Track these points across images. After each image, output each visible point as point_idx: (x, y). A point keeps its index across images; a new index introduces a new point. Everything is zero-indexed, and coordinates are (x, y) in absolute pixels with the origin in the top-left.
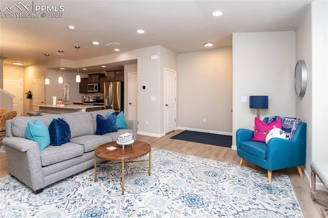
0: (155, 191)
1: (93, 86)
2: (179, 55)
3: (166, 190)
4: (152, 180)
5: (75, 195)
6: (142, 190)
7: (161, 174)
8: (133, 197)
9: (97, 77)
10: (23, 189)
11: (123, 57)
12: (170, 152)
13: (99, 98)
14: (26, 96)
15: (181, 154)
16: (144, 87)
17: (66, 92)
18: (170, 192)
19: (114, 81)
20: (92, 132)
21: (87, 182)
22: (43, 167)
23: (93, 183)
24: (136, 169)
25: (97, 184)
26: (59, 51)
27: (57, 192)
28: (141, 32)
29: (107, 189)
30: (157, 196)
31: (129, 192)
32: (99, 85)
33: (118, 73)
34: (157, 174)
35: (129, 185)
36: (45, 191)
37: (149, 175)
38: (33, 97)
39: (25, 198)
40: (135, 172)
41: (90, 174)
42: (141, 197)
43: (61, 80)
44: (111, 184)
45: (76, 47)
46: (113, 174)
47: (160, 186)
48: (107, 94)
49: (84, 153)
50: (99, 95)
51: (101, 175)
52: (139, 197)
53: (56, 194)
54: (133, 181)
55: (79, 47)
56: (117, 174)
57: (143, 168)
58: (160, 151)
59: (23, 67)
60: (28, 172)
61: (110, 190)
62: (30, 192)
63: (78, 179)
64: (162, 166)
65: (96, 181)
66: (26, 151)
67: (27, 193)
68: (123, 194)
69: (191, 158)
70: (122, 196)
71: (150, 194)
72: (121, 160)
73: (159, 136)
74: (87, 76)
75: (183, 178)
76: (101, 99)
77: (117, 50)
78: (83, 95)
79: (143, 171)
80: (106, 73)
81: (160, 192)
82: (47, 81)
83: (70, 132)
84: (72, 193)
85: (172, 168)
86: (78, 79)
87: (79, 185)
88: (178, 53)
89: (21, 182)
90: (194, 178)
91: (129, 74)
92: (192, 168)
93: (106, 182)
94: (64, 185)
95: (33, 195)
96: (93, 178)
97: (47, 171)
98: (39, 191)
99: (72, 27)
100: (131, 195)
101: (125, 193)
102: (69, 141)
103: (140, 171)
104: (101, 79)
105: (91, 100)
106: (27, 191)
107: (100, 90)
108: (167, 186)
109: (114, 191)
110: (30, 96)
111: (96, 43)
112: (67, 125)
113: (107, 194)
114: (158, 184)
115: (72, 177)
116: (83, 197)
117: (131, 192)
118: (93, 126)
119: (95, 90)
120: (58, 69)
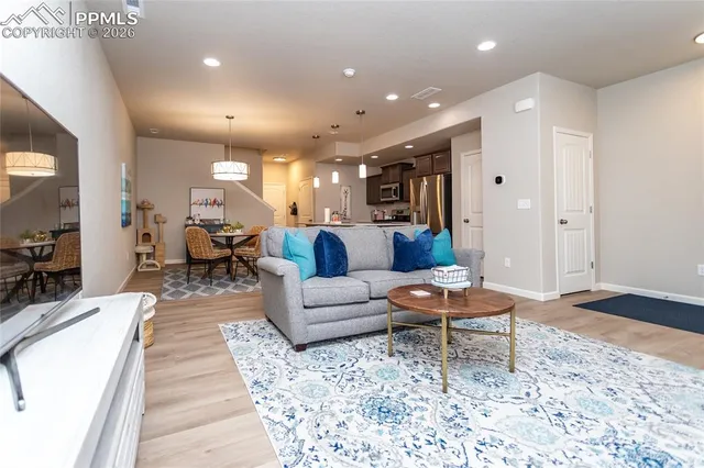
0: (527, 407)
1: (390, 189)
2: (599, 91)
3: (560, 415)
4: (517, 384)
5: (353, 369)
6: (491, 395)
7: (544, 375)
8: (468, 404)
9: (397, 171)
10: (281, 339)
11: (450, 119)
12: (573, 334)
13: (402, 212)
14: (290, 210)
15: (609, 345)
16: (499, 180)
17: (346, 202)
18: (572, 421)
19: (431, 174)
20: (386, 265)
21: (375, 353)
22: (305, 307)
23: (385, 357)
24: (478, 352)
25: (393, 361)
26: (333, 127)
27: (325, 356)
28: (487, 46)
29: (411, 374)
30: (531, 420)
31: (458, 392)
32: (401, 185)
33: (437, 156)
34: (533, 374)
35: (460, 380)
36: (310, 350)
37: (512, 371)
38: (299, 212)
39: (282, 353)
40: (475, 357)
41: (382, 341)
42: (487, 408)
43: (336, 177)
44: (421, 368)
45: (358, 113)
46: (425, 351)
47: (542, 401)
48: (417, 202)
49: (371, 299)
50: (402, 206)
51: (401, 347)
52: (482, 407)
53: (324, 359)
54: (469, 373)
55: (363, 112)
56: (434, 353)
57: (495, 353)
58: (544, 329)
59: (287, 165)
60: (284, 310)
61: (418, 378)
62: (289, 346)
63: (360, 344)
64: (547, 360)
65: (391, 355)
66: (282, 276)
67: (286, 346)
68: (445, 391)
69: (647, 360)
70: (443, 395)
71: (513, 410)
72: (440, 315)
73: (541, 297)
74: (380, 171)
75: (616, 400)
76: (405, 214)
77: (434, 105)
78: (373, 208)
79: (494, 360)
80: (413, 161)
81: (541, 414)
82: (317, 183)
83: (346, 257)
84: (348, 364)
85: (577, 369)
86: (363, 171)
87: (361, 354)
88: (597, 87)
89: (280, 331)
90: (659, 411)
91: (462, 155)
92: (651, 384)
93: (410, 361)
94: (337, 348)
95: (293, 352)
96: (386, 348)
97: (312, 316)
98: (300, 348)
99: (350, 72)
100: (462, 397)
101: (451, 392)
102: (344, 274)
103: (489, 359)
104: (405, 174)
105: (387, 218)
106: (285, 344)
107: (404, 198)
108: (563, 407)
109: (426, 382)
110: (294, 212)
111: (392, 97)
112: (342, 244)
113: (410, 381)
114: (534, 395)
115: (349, 338)
116: (366, 375)
117: (464, 392)
118: (388, 254)
119: (394, 198)
120: (331, 162)
